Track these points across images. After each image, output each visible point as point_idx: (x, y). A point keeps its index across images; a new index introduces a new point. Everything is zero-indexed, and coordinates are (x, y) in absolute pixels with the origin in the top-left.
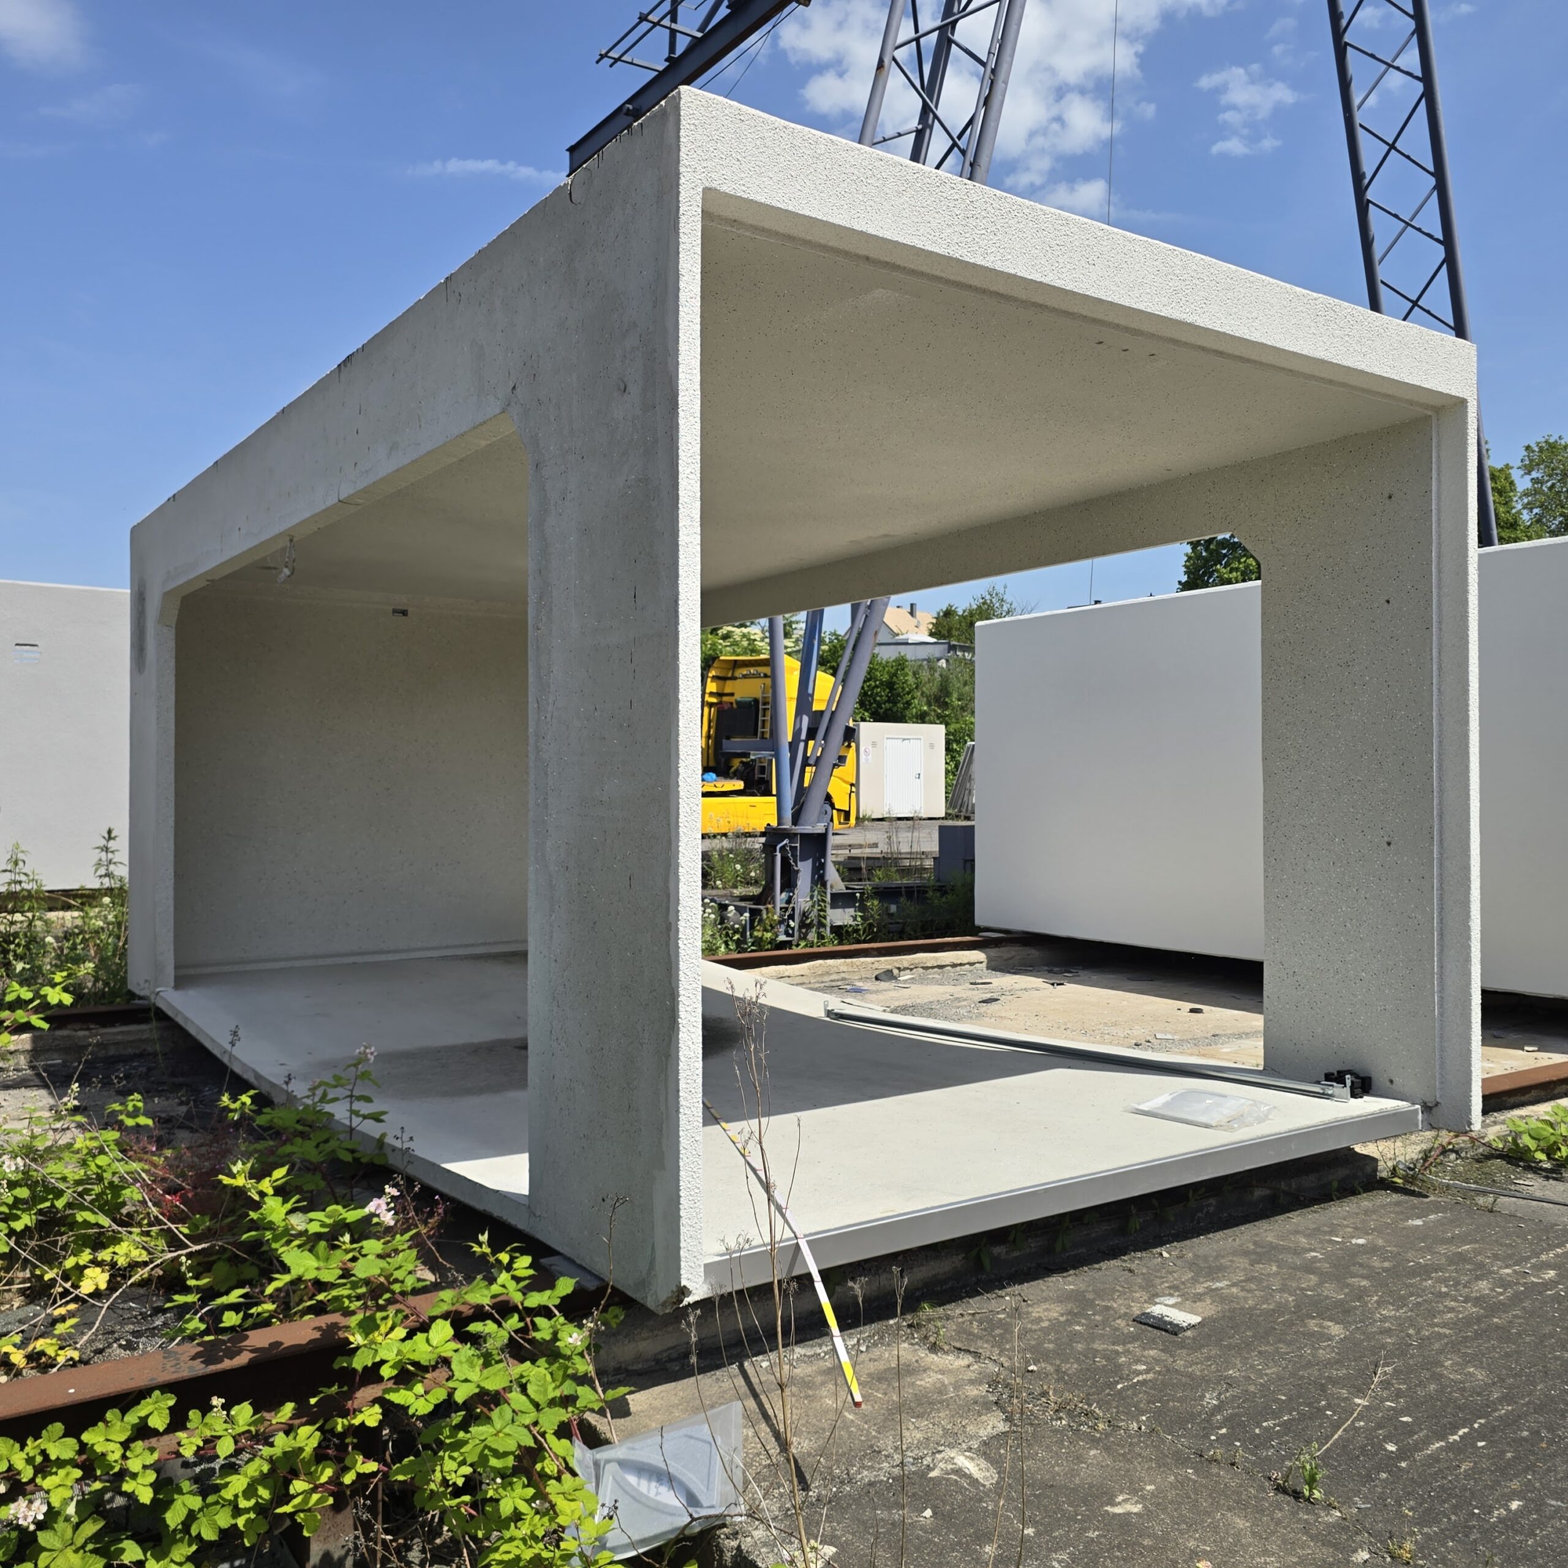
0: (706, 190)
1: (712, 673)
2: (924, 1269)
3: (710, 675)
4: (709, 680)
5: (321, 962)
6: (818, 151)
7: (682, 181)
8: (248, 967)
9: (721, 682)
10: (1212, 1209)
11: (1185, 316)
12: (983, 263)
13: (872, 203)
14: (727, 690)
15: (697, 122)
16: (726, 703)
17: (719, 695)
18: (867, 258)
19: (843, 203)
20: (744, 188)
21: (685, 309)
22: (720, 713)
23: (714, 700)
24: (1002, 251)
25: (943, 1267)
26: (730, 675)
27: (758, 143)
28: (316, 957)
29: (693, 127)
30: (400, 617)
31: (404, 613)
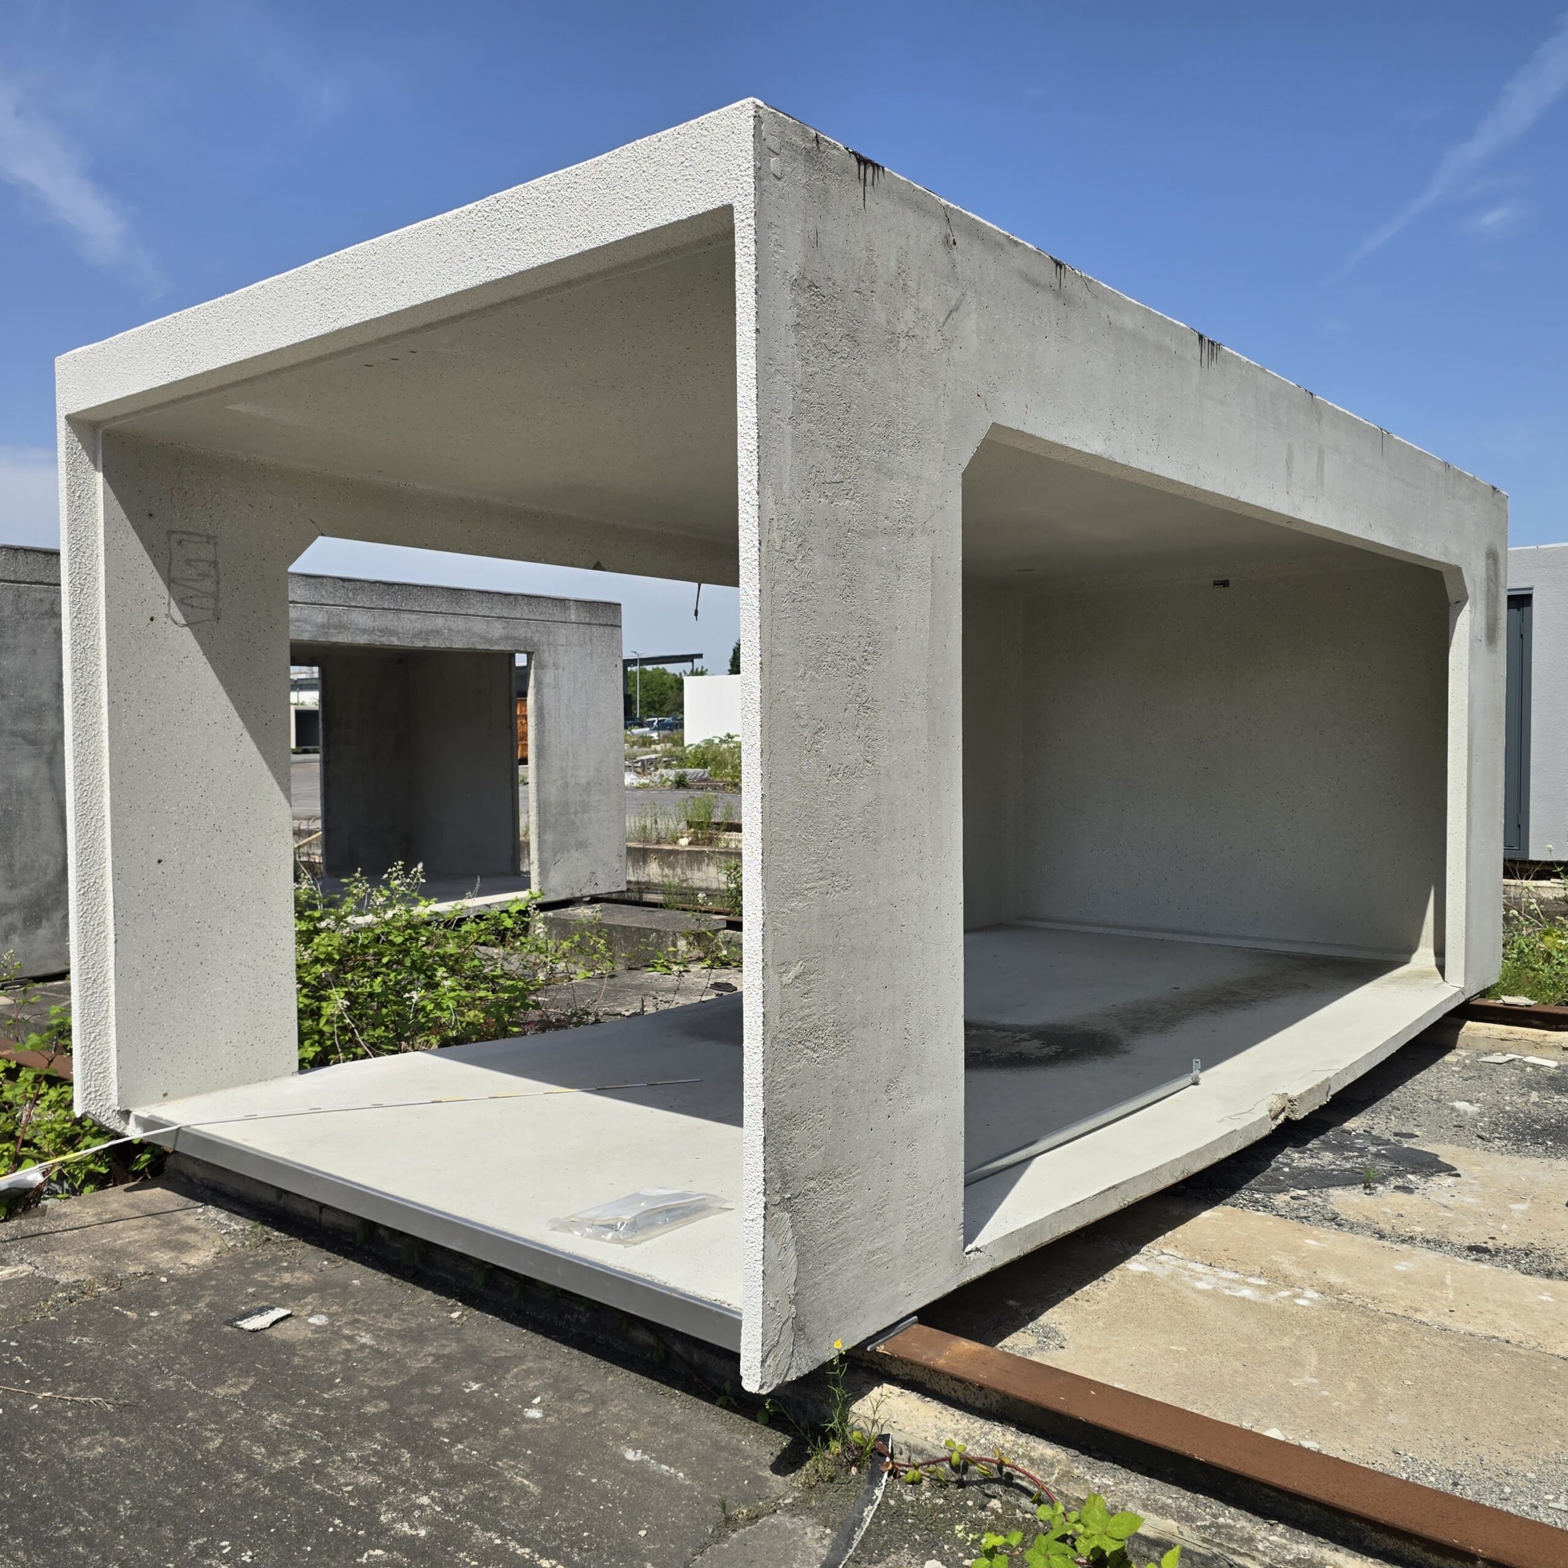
0: (68, 418)
28: (1136, 928)
30: (1221, 590)
31: (1225, 584)
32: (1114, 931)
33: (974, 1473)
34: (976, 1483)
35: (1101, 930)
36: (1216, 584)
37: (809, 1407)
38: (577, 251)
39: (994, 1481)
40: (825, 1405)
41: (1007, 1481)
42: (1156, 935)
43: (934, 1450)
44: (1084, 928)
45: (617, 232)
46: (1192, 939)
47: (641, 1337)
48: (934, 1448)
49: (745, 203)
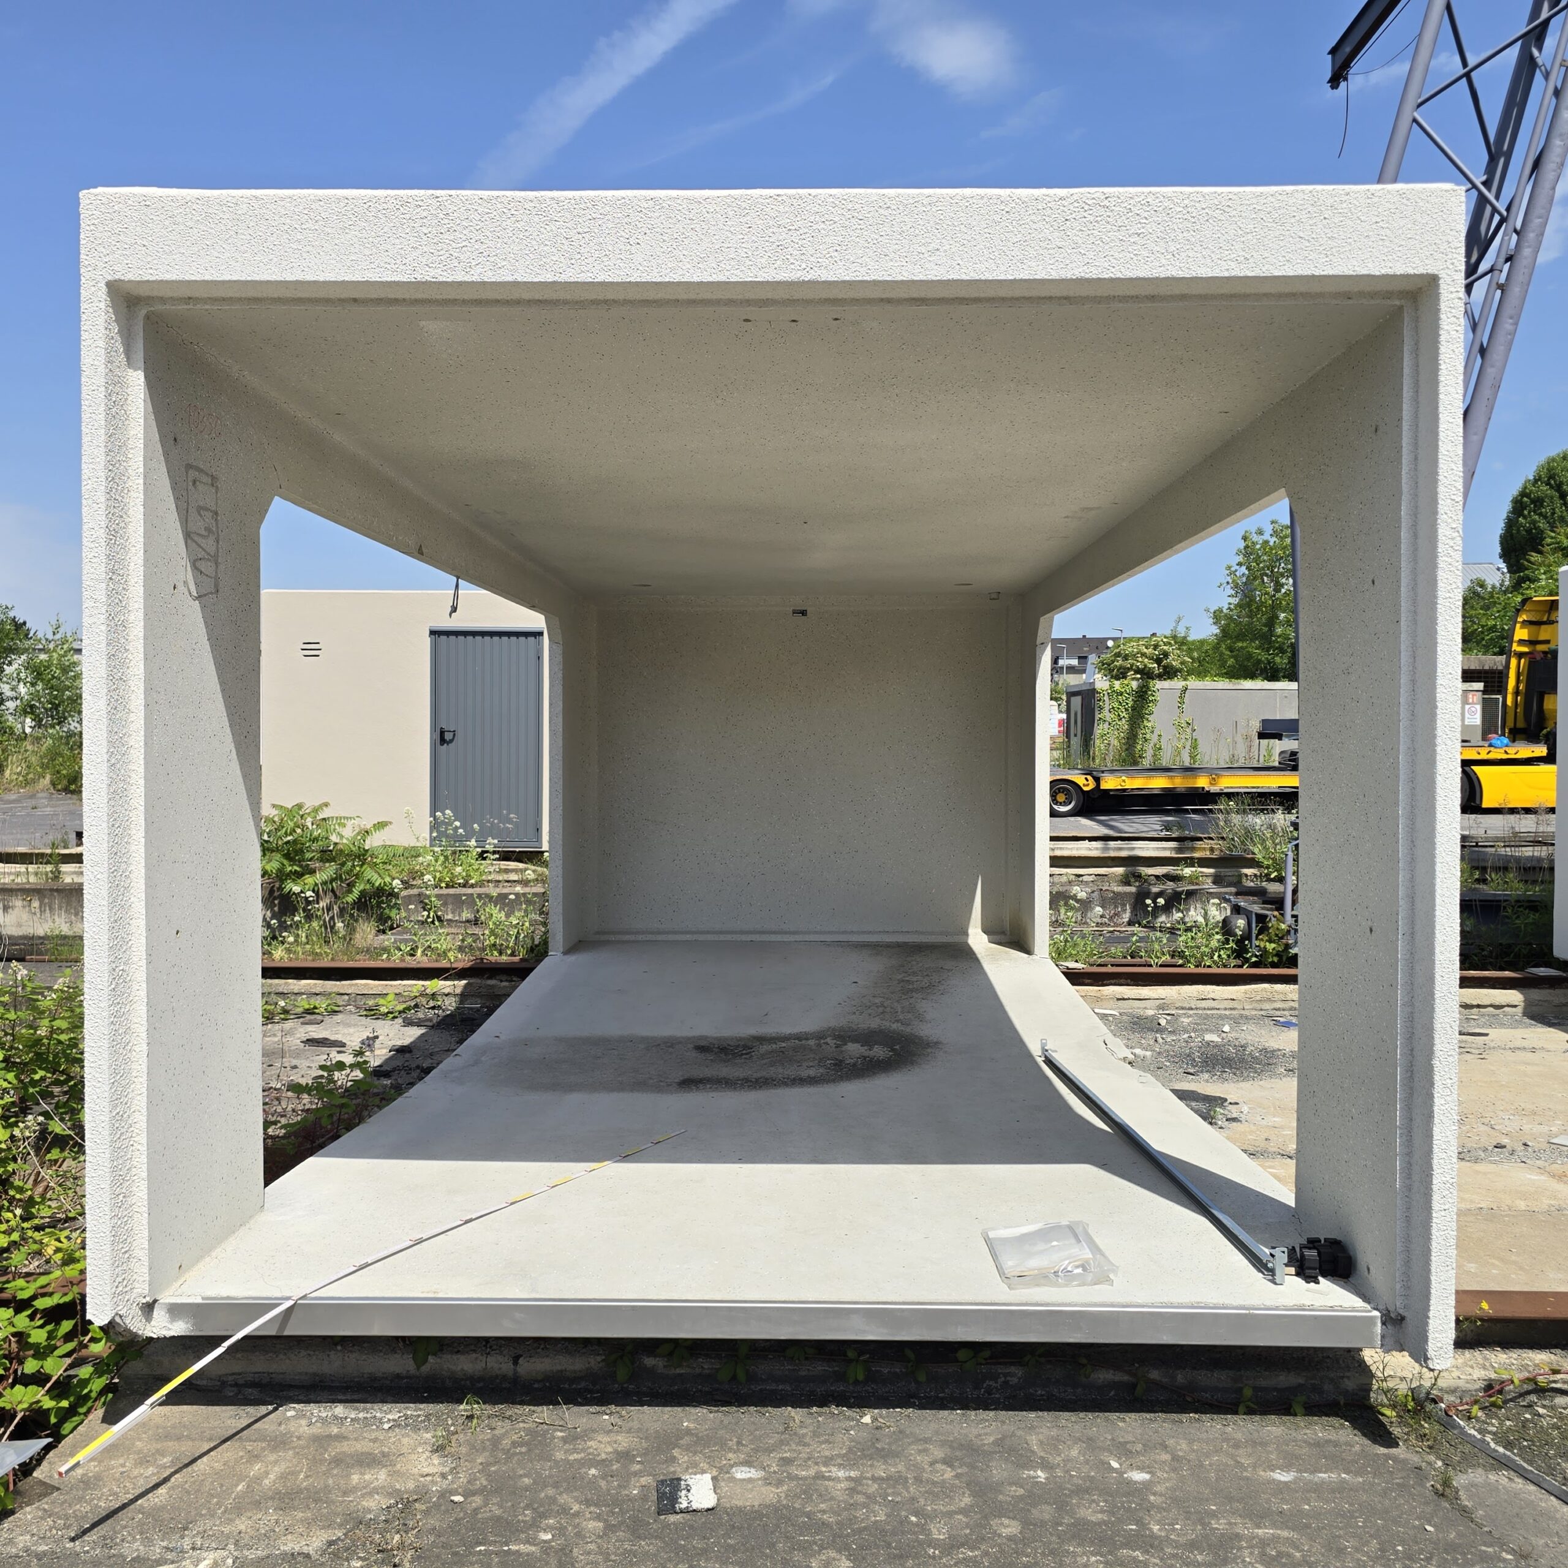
0: (110, 285)
1: (1524, 617)
2: (547, 1360)
3: (1520, 619)
4: (1518, 626)
5: (722, 937)
6: (240, 212)
7: (83, 280)
8: (660, 938)
9: (1534, 628)
10: (1014, 1381)
11: (798, 275)
12: (468, 278)
13: (309, 248)
14: (1541, 638)
15: (96, 222)
16: (1539, 652)
17: (1531, 642)
18: (355, 300)
19: (271, 257)
20: (151, 271)
21: (87, 403)
22: (1532, 665)
23: (1525, 649)
24: (492, 259)
25: (575, 1364)
26: (1545, 619)
27: (167, 223)
28: (721, 933)
29: (92, 227)
30: (800, 617)
31: (803, 613)
32: (701, 938)
33: (1510, 1391)
34: (1511, 1400)
35: (688, 937)
36: (794, 612)
37: (1326, 1387)
38: (1226, 274)
39: (1529, 1393)
40: (1346, 1380)
41: (1541, 1391)
42: (744, 938)
43: (1468, 1385)
44: (671, 937)
45: (1286, 267)
46: (779, 938)
47: (1101, 1376)
48: (1467, 1383)
49: (1456, 278)
